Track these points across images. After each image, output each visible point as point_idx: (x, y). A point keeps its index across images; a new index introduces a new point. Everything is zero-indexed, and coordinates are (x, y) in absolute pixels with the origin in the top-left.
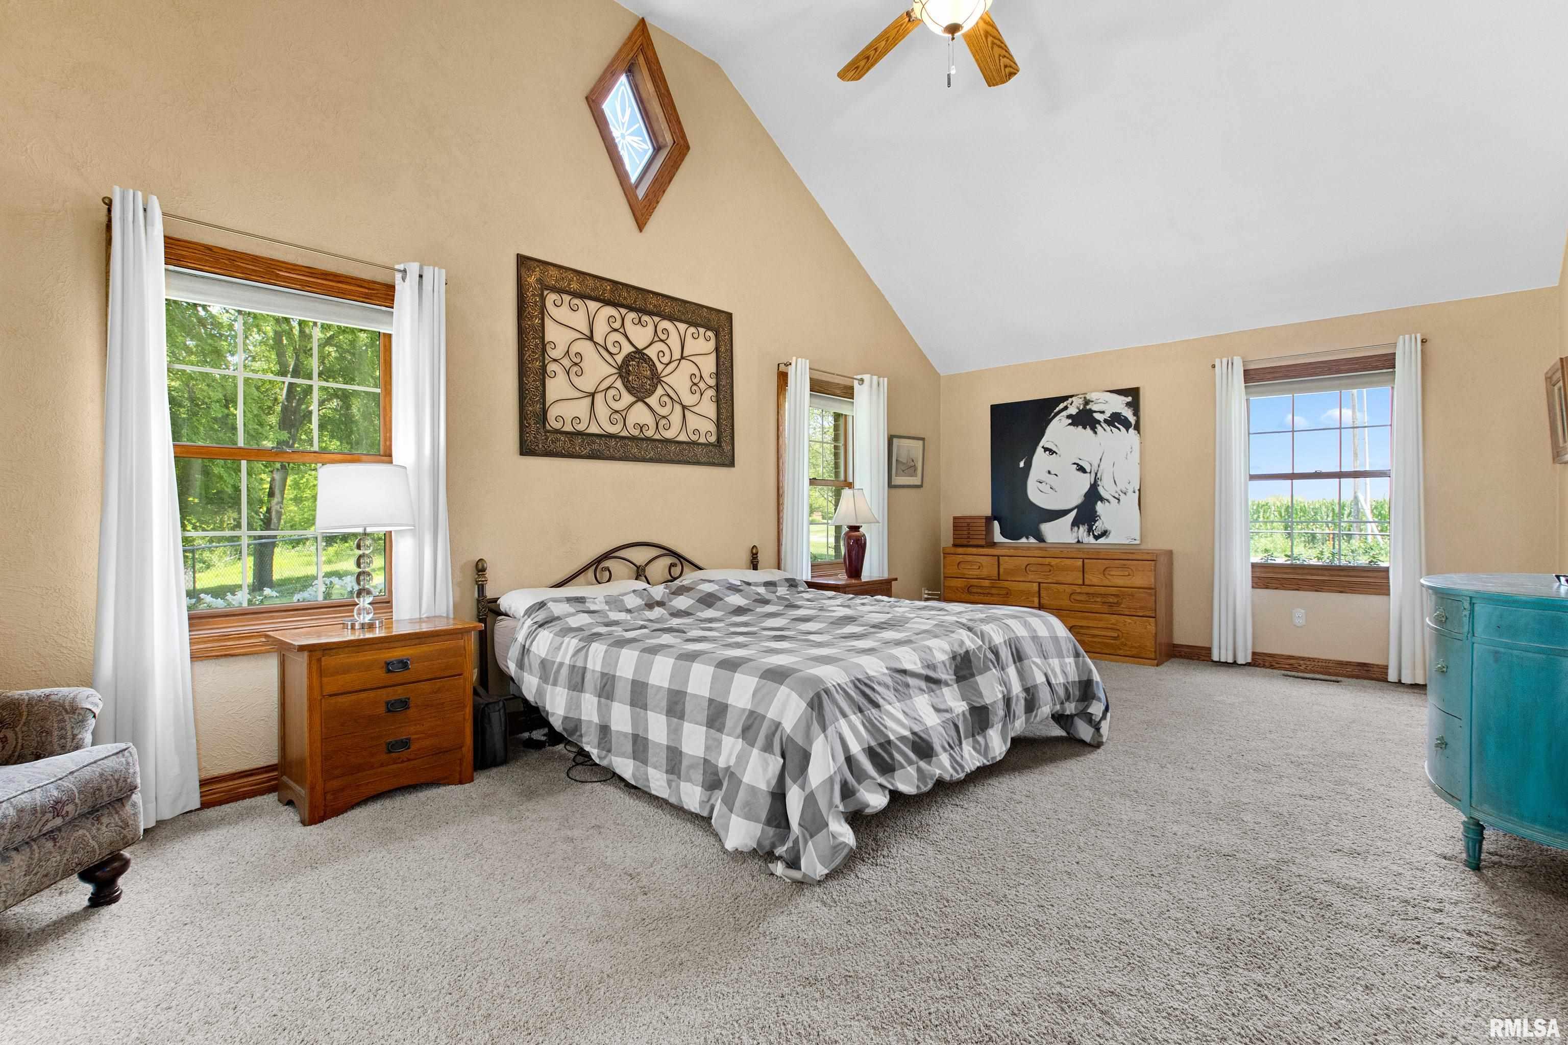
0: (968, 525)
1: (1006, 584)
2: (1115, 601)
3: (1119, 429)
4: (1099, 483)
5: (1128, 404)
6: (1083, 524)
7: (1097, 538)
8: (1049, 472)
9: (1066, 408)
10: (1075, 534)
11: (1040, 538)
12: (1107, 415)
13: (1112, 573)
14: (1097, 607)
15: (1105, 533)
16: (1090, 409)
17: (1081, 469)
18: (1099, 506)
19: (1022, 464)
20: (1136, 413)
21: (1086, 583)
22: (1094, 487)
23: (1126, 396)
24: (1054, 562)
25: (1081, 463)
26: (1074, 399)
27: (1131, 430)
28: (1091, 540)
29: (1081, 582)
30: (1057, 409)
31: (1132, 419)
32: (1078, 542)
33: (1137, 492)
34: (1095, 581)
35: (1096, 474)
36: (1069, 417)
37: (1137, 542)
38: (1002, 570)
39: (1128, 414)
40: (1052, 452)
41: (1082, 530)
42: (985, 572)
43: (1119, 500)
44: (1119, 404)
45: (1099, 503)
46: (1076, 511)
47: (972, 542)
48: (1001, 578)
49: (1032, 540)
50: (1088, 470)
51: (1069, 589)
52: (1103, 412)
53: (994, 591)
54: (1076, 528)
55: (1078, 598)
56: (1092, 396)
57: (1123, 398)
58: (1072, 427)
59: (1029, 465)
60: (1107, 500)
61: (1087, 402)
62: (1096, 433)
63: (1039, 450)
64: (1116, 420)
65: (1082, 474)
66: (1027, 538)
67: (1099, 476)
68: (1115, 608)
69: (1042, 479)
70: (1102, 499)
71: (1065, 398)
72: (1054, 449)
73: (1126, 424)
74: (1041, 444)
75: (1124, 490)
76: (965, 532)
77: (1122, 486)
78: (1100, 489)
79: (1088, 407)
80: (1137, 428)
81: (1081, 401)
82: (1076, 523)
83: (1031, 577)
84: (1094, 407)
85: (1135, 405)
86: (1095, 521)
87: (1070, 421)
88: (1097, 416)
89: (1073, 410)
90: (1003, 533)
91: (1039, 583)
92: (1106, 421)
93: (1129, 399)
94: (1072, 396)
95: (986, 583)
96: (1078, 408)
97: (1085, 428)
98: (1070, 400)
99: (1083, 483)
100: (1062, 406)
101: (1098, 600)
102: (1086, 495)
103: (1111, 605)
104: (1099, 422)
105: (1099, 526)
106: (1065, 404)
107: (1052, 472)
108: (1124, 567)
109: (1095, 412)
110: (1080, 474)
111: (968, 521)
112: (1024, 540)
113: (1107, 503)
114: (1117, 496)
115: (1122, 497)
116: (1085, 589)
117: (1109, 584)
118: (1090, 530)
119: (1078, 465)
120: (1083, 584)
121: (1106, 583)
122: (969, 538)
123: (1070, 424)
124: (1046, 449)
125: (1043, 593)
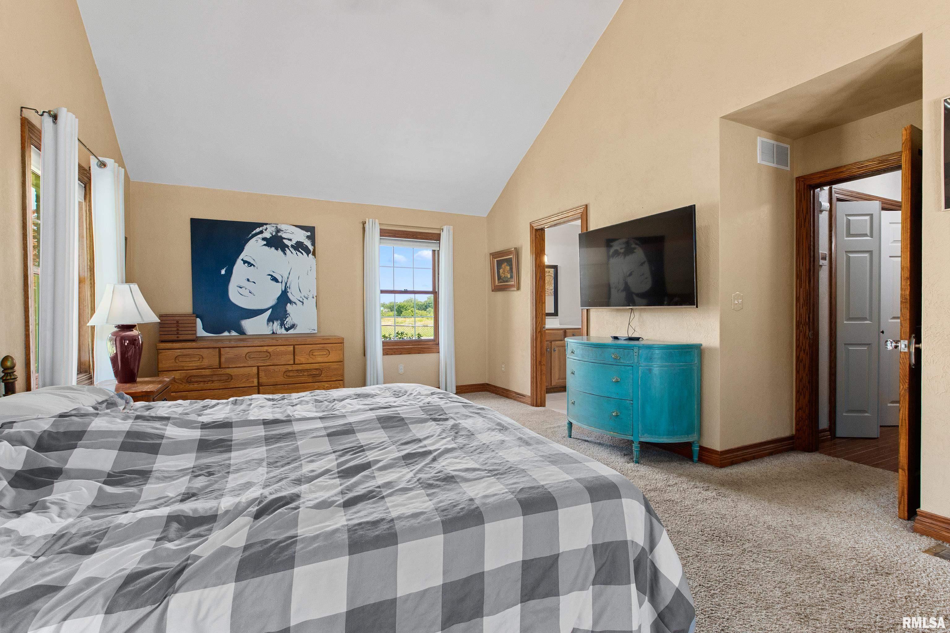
0: (177, 322)
1: (228, 371)
2: (317, 373)
3: (302, 254)
4: (288, 290)
5: (308, 237)
6: (277, 320)
7: (287, 330)
8: (248, 280)
9: (261, 232)
10: (270, 328)
11: (241, 332)
12: (293, 242)
13: (315, 354)
14: (303, 379)
15: (293, 326)
16: (281, 236)
17: (275, 279)
18: (289, 307)
19: (223, 272)
20: (313, 244)
21: (296, 363)
22: (284, 293)
23: (307, 231)
24: (270, 349)
25: (274, 275)
26: (268, 226)
27: (310, 255)
28: (283, 331)
29: (292, 362)
30: (254, 232)
31: (311, 248)
32: (273, 333)
33: (315, 298)
34: (303, 360)
35: (286, 284)
36: (264, 239)
37: (316, 332)
38: (223, 359)
39: (308, 243)
40: (250, 264)
41: (276, 325)
42: (206, 363)
43: (303, 303)
44: (301, 236)
45: (289, 304)
46: (271, 310)
47: (181, 337)
48: (223, 366)
49: (234, 333)
50: (280, 281)
51: (283, 368)
52: (290, 240)
53: (215, 378)
54: (271, 323)
55: (291, 374)
56: (282, 227)
57: (305, 232)
58: (267, 247)
59: (229, 273)
60: (295, 303)
61: (278, 231)
62: (285, 254)
63: (239, 262)
64: (299, 246)
65: (275, 283)
66: (229, 332)
67: (288, 285)
68: (317, 378)
69: (242, 285)
70: (291, 302)
71: (261, 225)
72: (252, 262)
73: (308, 251)
74: (241, 257)
75: (306, 296)
76: (175, 329)
77: (304, 293)
78: (289, 295)
79: (279, 234)
80: (314, 254)
81: (274, 229)
82: (271, 320)
83: (250, 363)
84: (284, 235)
85: (312, 238)
86: (286, 318)
87: (265, 243)
88: (285, 241)
89: (267, 235)
90: (205, 329)
91: (258, 367)
92: (292, 246)
93: (309, 234)
94: (266, 224)
95: (207, 372)
96: (271, 234)
97: (277, 249)
98: (265, 227)
99: (277, 290)
100: (258, 230)
101: (305, 374)
102: (279, 299)
103: (314, 376)
104: (288, 247)
105: (289, 321)
106: (261, 229)
107: (250, 280)
108: (323, 349)
109: (285, 239)
110: (274, 283)
111: (177, 318)
112: (226, 334)
113: (294, 305)
114: (301, 300)
115: (305, 300)
116: (296, 367)
117: (313, 361)
118: (282, 324)
119: (272, 276)
120: (294, 364)
121: (311, 361)
122: (178, 334)
123: (264, 245)
124: (245, 262)
125: (262, 374)
